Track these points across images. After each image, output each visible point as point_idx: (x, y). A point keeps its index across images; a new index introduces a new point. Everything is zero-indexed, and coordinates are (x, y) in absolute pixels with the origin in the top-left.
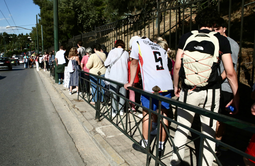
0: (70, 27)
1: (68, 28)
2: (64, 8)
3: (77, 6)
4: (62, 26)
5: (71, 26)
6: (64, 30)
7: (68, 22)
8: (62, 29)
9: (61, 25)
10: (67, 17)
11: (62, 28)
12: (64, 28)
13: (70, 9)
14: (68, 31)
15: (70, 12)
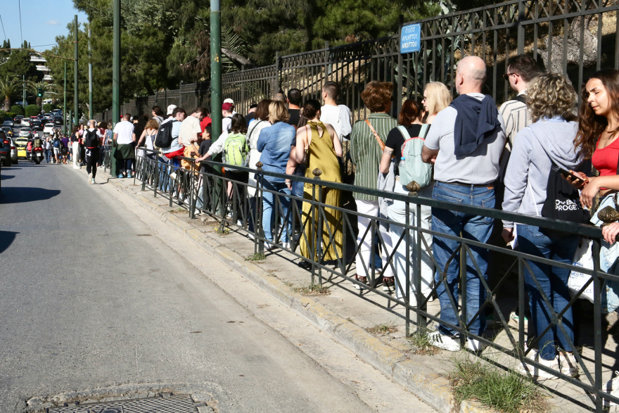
0: (151, 68)
1: (147, 72)
2: (142, 26)
3: (172, 17)
4: (135, 66)
5: (154, 66)
6: (140, 75)
7: (148, 59)
8: (135, 75)
9: (133, 64)
10: (146, 47)
11: (135, 71)
12: (139, 71)
13: (156, 25)
14: (148, 77)
15: (155, 34)
